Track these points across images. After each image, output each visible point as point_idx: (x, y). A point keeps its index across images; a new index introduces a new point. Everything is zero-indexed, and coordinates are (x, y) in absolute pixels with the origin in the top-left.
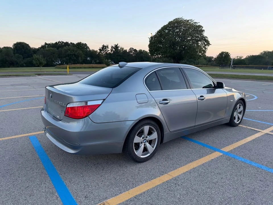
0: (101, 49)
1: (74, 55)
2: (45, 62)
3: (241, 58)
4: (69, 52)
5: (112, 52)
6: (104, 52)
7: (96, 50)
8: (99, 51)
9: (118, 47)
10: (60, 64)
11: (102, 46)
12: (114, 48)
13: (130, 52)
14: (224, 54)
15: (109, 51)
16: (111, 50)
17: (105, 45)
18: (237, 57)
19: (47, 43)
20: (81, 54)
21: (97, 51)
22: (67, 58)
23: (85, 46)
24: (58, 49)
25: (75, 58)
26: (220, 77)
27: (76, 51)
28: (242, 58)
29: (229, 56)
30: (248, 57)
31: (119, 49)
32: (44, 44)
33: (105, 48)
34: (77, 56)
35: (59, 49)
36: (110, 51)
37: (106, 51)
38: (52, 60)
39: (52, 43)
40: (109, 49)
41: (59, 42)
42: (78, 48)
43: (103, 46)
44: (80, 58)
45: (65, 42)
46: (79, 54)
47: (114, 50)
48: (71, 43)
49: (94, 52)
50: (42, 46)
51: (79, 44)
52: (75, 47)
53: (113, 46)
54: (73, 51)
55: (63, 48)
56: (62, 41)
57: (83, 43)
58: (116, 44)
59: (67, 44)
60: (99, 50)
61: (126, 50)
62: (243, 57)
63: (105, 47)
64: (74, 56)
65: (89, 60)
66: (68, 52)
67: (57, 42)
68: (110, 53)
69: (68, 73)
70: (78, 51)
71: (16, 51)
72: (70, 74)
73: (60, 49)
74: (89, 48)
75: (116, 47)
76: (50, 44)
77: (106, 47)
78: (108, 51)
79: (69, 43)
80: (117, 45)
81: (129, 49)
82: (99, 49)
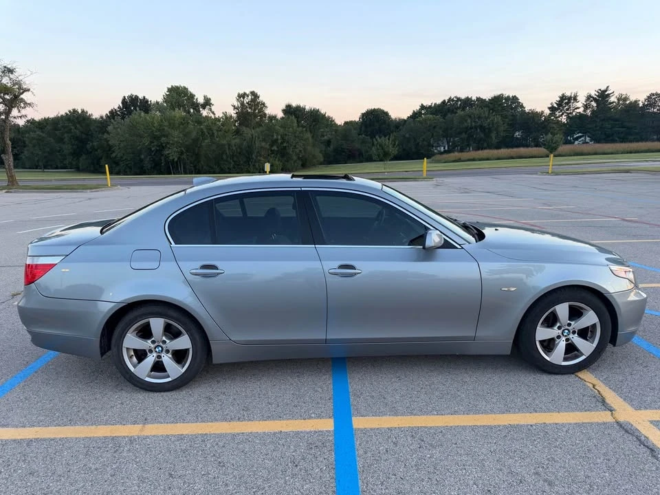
0: (555, 105)
1: (481, 127)
2: (394, 151)
4: (469, 121)
5: (589, 112)
6: (563, 114)
7: (539, 110)
8: (547, 112)
9: (609, 94)
10: (445, 152)
11: (558, 99)
12: (595, 100)
13: (647, 105)
15: (578, 108)
16: (586, 107)
17: (568, 94)
19: (425, 105)
20: (497, 122)
21: (543, 112)
22: (464, 136)
23: (513, 103)
24: (444, 116)
25: (482, 135)
27: (487, 118)
31: (613, 99)
32: (418, 108)
33: (567, 104)
34: (486, 131)
35: (446, 118)
36: (581, 110)
37: (567, 110)
38: (429, 143)
39: (435, 104)
40: (579, 105)
41: (450, 100)
42: (492, 109)
43: (563, 98)
44: (493, 135)
45: (463, 97)
46: (493, 123)
47: (595, 105)
48: (478, 99)
49: (535, 115)
50: (414, 111)
51: (497, 100)
52: (485, 109)
53: (593, 95)
54: (479, 118)
55: (456, 113)
56: (456, 97)
57: (508, 97)
58: (603, 88)
59: (468, 102)
60: (549, 108)
61: (636, 101)
63: (566, 101)
64: (479, 130)
65: (517, 138)
66: (466, 121)
67: (444, 101)
68: (581, 116)
69: (425, 175)
70: (492, 118)
71: (363, 128)
72: (429, 178)
73: (449, 115)
74: (522, 106)
75: (603, 95)
76: (430, 107)
77: (570, 99)
78: (576, 109)
79: (473, 99)
80: (606, 91)
81: (645, 97)
82: (550, 106)
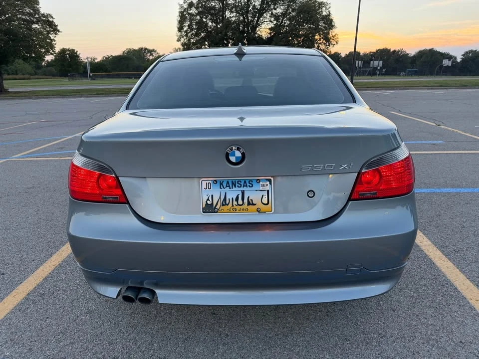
3: (94, 60)
14: (68, 52)
18: (87, 58)
26: (102, 94)
28: (96, 61)
29: (78, 56)
30: (105, 58)
62: (96, 59)
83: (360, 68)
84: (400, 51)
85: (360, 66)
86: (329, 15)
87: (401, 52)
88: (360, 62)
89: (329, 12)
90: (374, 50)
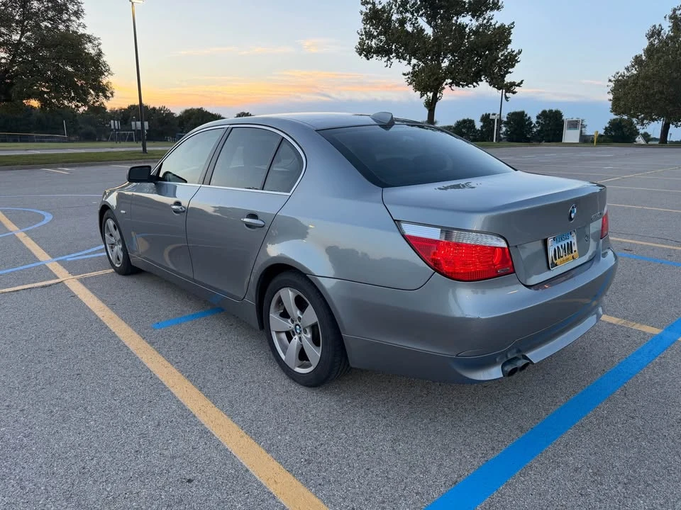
83: (118, 130)
84: (162, 110)
85: (117, 128)
86: (100, 54)
87: (164, 111)
88: (116, 122)
89: (99, 50)
90: (126, 107)
